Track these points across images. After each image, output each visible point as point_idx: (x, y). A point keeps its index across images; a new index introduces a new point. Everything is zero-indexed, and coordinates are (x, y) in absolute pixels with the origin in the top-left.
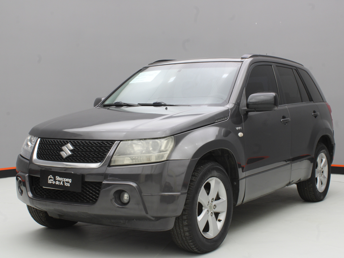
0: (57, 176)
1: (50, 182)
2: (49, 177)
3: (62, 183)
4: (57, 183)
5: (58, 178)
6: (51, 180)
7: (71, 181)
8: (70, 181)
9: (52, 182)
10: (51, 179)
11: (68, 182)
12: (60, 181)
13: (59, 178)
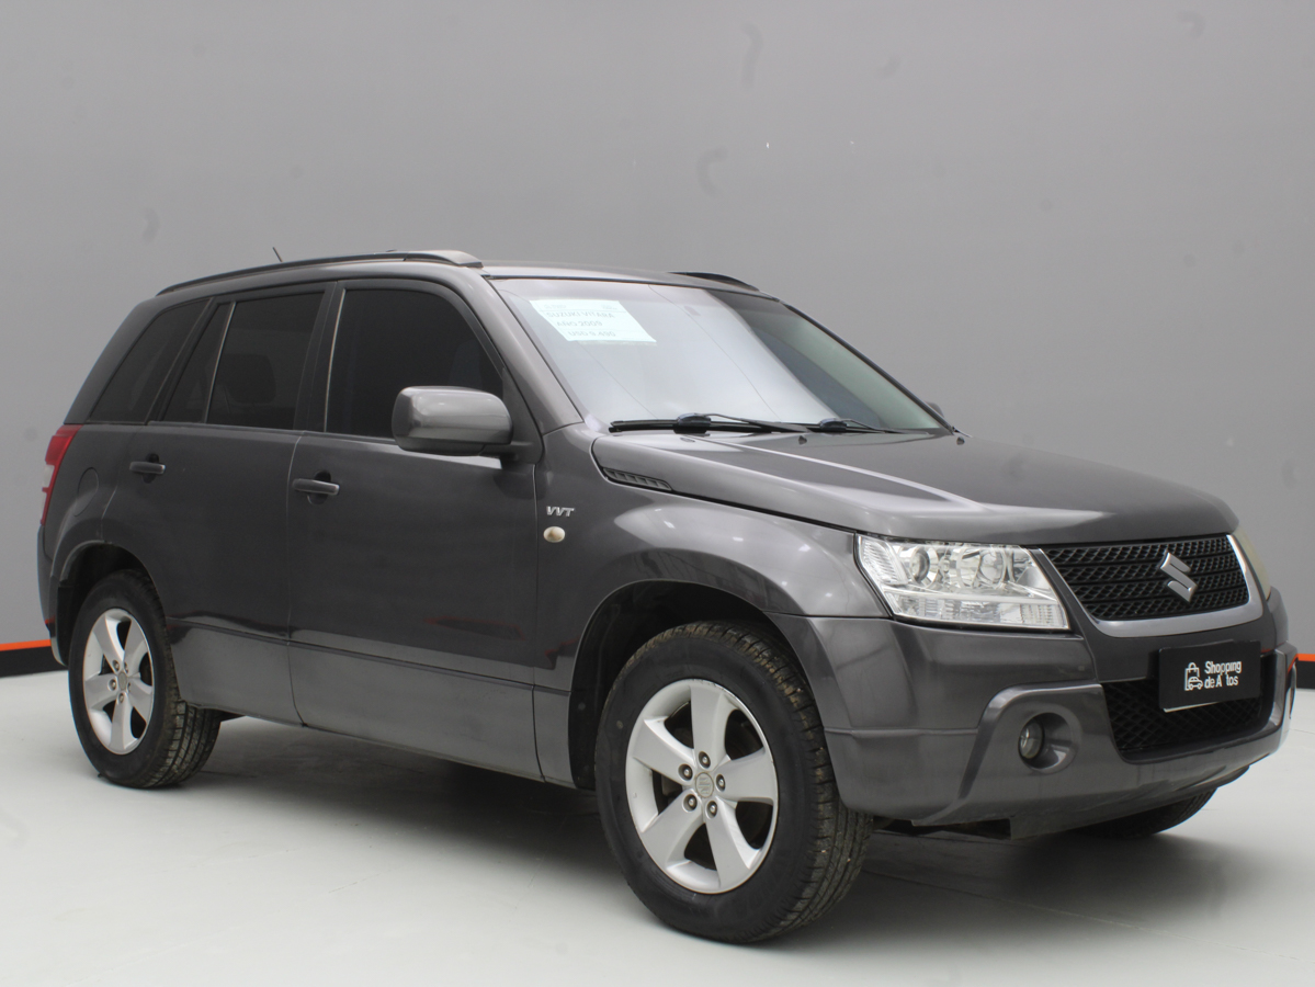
0: (1208, 662)
1: (1189, 685)
2: (1189, 670)
3: (1219, 683)
4: (1209, 684)
5: (1211, 667)
6: (1194, 679)
7: (1240, 669)
8: (1237, 666)
9: (1195, 683)
10: (1192, 674)
11: (1232, 674)
12: (1214, 676)
13: (1213, 666)
